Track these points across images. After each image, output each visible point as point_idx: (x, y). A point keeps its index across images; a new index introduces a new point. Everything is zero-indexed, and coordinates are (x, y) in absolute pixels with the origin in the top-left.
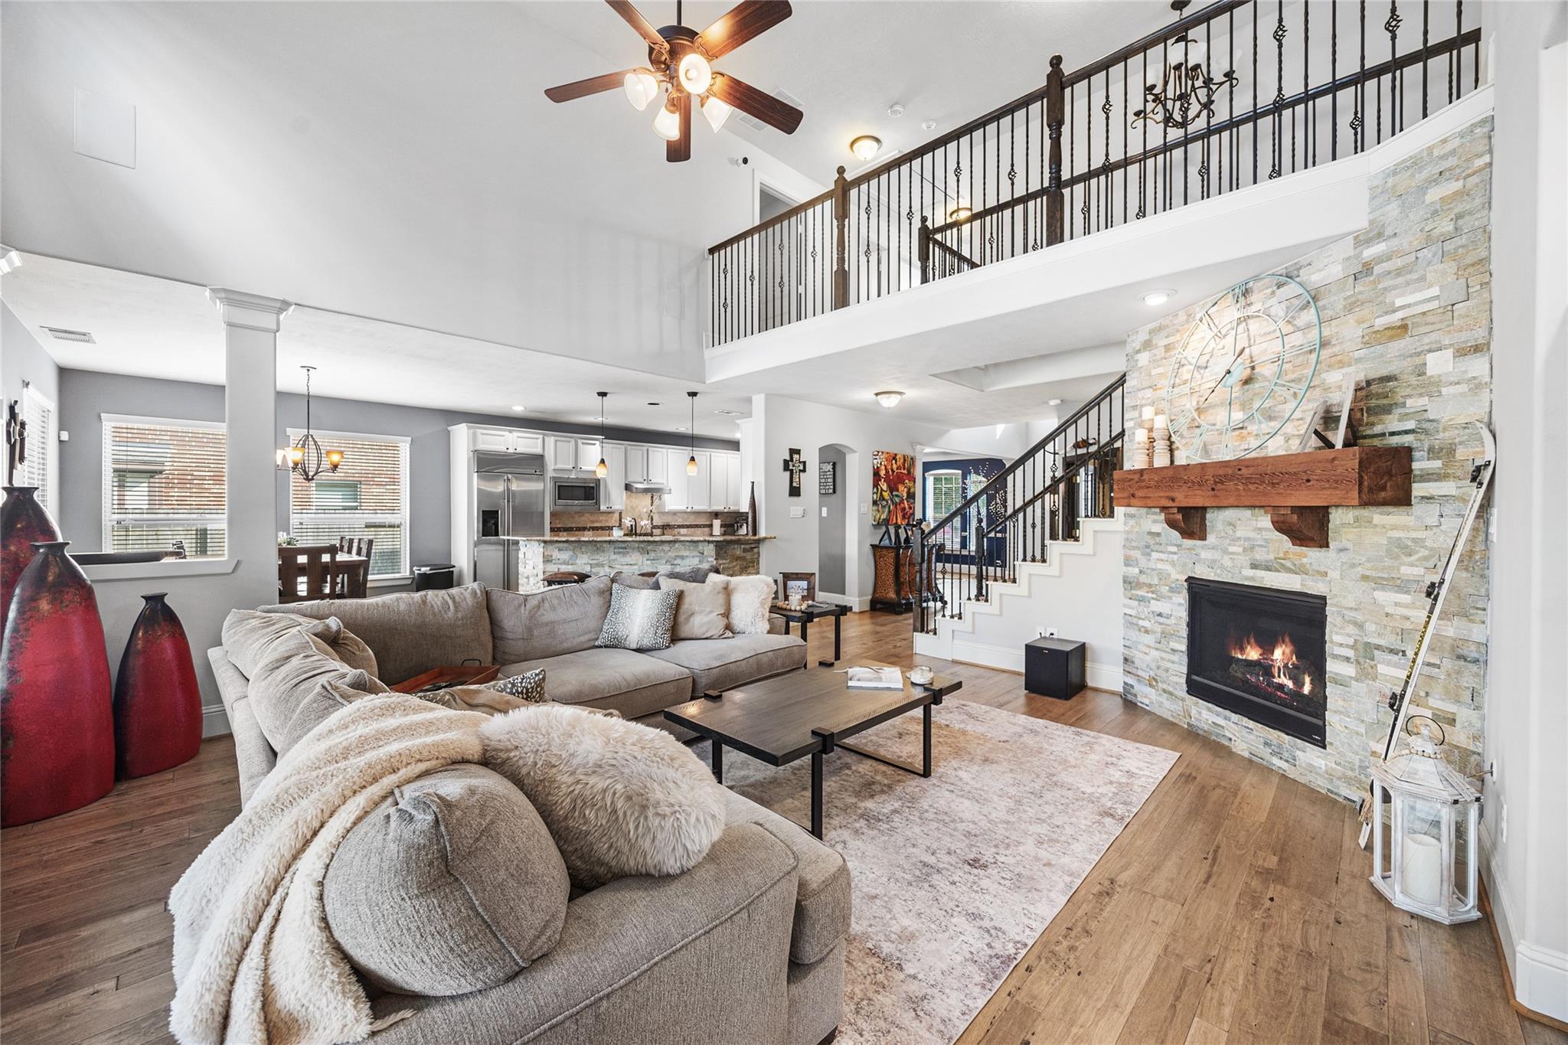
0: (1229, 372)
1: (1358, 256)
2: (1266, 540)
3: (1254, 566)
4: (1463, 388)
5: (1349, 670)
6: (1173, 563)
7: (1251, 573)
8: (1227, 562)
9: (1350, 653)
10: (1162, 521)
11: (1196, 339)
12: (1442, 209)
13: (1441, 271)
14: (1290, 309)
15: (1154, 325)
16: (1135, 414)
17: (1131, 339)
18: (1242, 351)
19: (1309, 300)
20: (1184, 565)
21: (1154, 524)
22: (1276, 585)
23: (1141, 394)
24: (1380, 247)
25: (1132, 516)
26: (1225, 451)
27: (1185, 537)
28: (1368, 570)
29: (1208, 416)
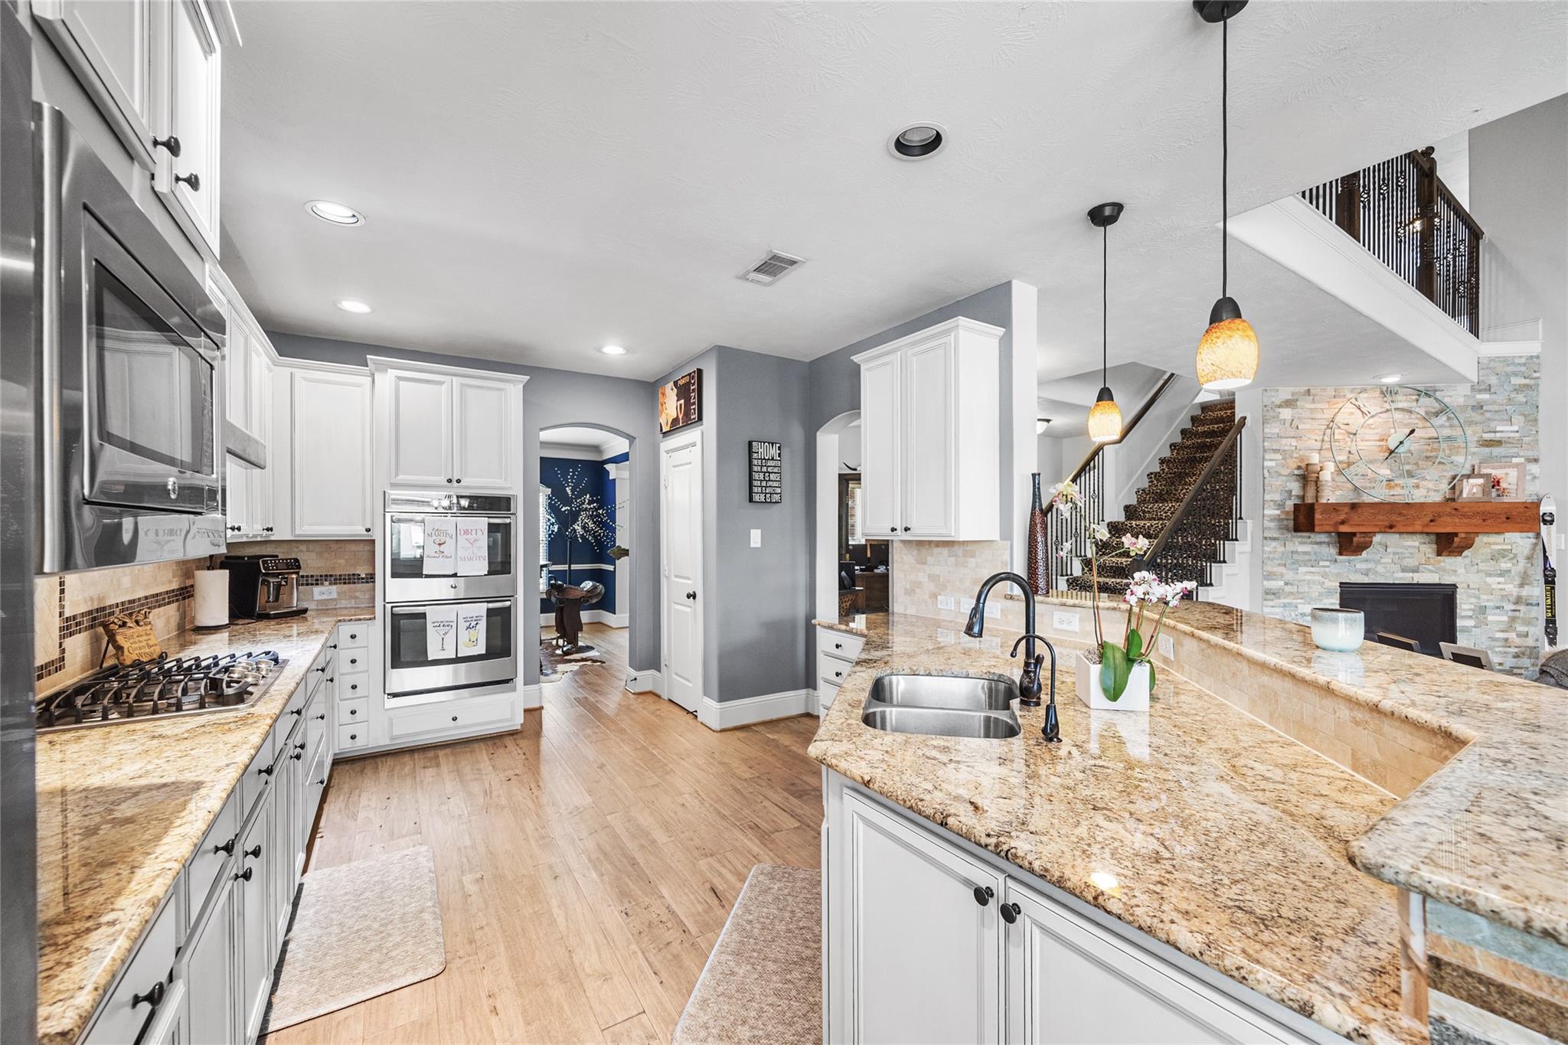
0: (1401, 443)
1: (1474, 397)
2: (1411, 553)
3: (1403, 571)
5: (1471, 623)
6: (1325, 576)
7: (1401, 575)
8: (1380, 569)
9: (1470, 613)
10: (1311, 543)
11: (1347, 414)
12: (1520, 389)
13: (1518, 419)
14: (1427, 413)
15: (1297, 389)
16: (1279, 456)
17: (1269, 394)
18: (1412, 432)
19: (1443, 410)
20: (1338, 575)
21: (1302, 545)
22: (1422, 581)
23: (1284, 441)
24: (1486, 396)
25: (1274, 539)
26: (1378, 494)
27: (1340, 554)
28: (1482, 566)
29: (1360, 468)
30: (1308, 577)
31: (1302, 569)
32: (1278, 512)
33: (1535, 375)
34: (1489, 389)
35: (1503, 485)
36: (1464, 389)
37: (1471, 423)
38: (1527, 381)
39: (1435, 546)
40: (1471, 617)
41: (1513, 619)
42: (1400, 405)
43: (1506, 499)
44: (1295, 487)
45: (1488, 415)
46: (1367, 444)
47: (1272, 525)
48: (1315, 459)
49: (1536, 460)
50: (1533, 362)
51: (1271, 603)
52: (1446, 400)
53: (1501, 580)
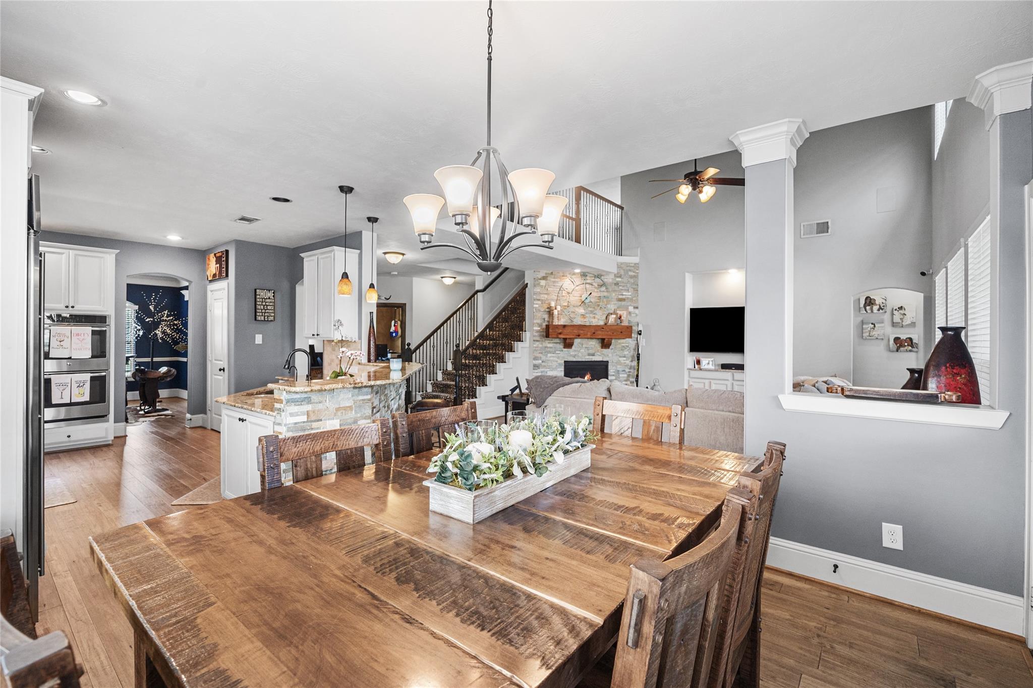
0: (587, 298)
1: (615, 279)
3: (589, 355)
4: (635, 315)
6: (558, 358)
7: (588, 357)
8: (580, 355)
9: (613, 374)
10: (553, 343)
11: (567, 283)
12: (631, 277)
13: (631, 290)
14: (598, 285)
15: (548, 272)
16: (539, 302)
17: (536, 273)
18: (591, 294)
19: (603, 285)
20: (563, 357)
21: (549, 344)
22: (596, 360)
23: (542, 295)
24: (620, 279)
25: (538, 341)
26: (578, 321)
27: (564, 348)
28: (618, 353)
29: (571, 309)
30: (551, 359)
31: (549, 355)
32: (539, 328)
33: (637, 271)
34: (620, 277)
35: (622, 318)
36: (612, 276)
37: (614, 291)
38: (634, 274)
39: (600, 344)
40: (613, 375)
41: (629, 376)
42: (588, 281)
43: (623, 324)
44: (546, 316)
45: (621, 288)
46: (574, 299)
47: (537, 334)
48: (553, 304)
49: (637, 308)
50: (636, 266)
51: (536, 371)
52: (605, 280)
53: (625, 359)
